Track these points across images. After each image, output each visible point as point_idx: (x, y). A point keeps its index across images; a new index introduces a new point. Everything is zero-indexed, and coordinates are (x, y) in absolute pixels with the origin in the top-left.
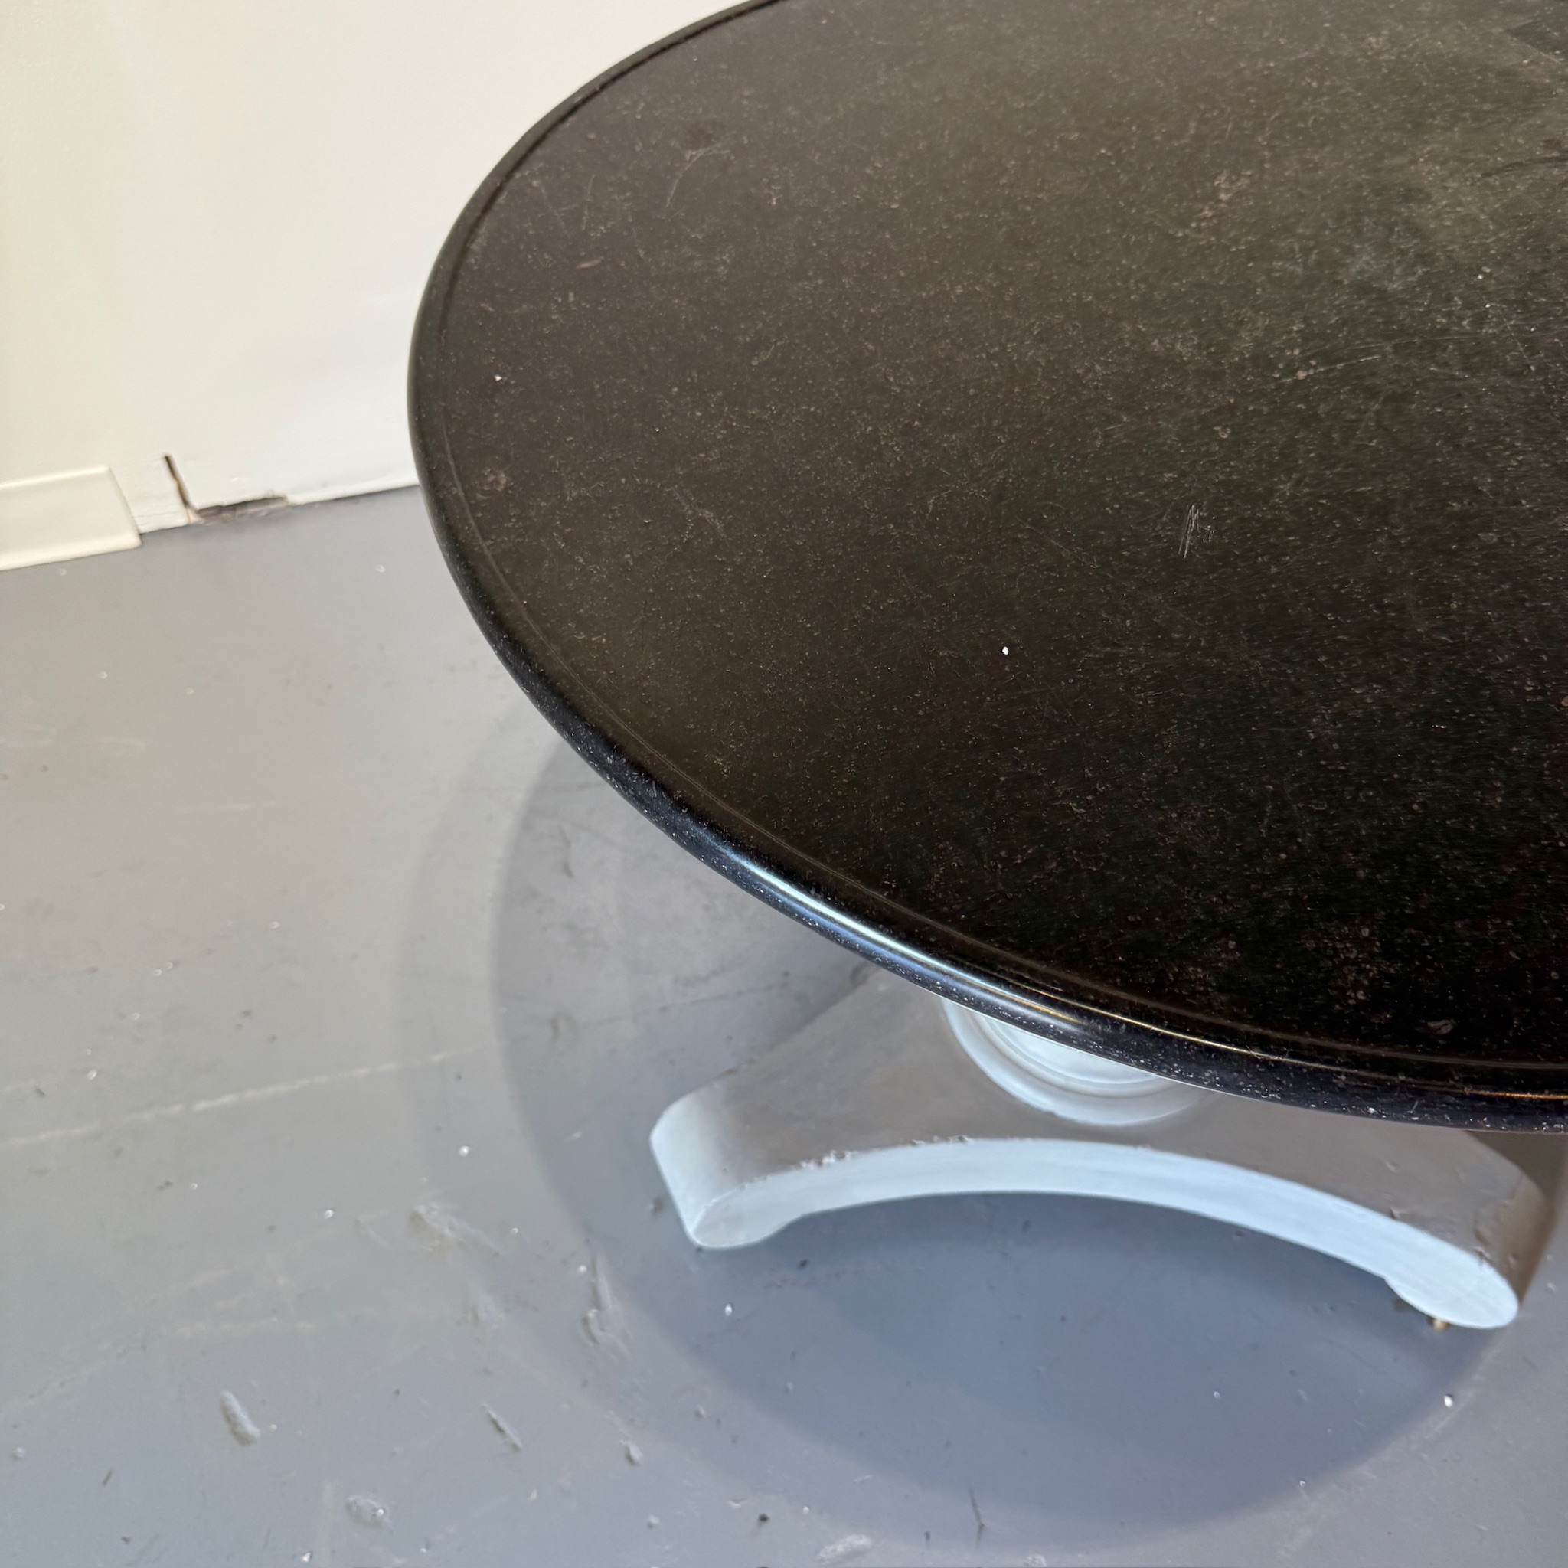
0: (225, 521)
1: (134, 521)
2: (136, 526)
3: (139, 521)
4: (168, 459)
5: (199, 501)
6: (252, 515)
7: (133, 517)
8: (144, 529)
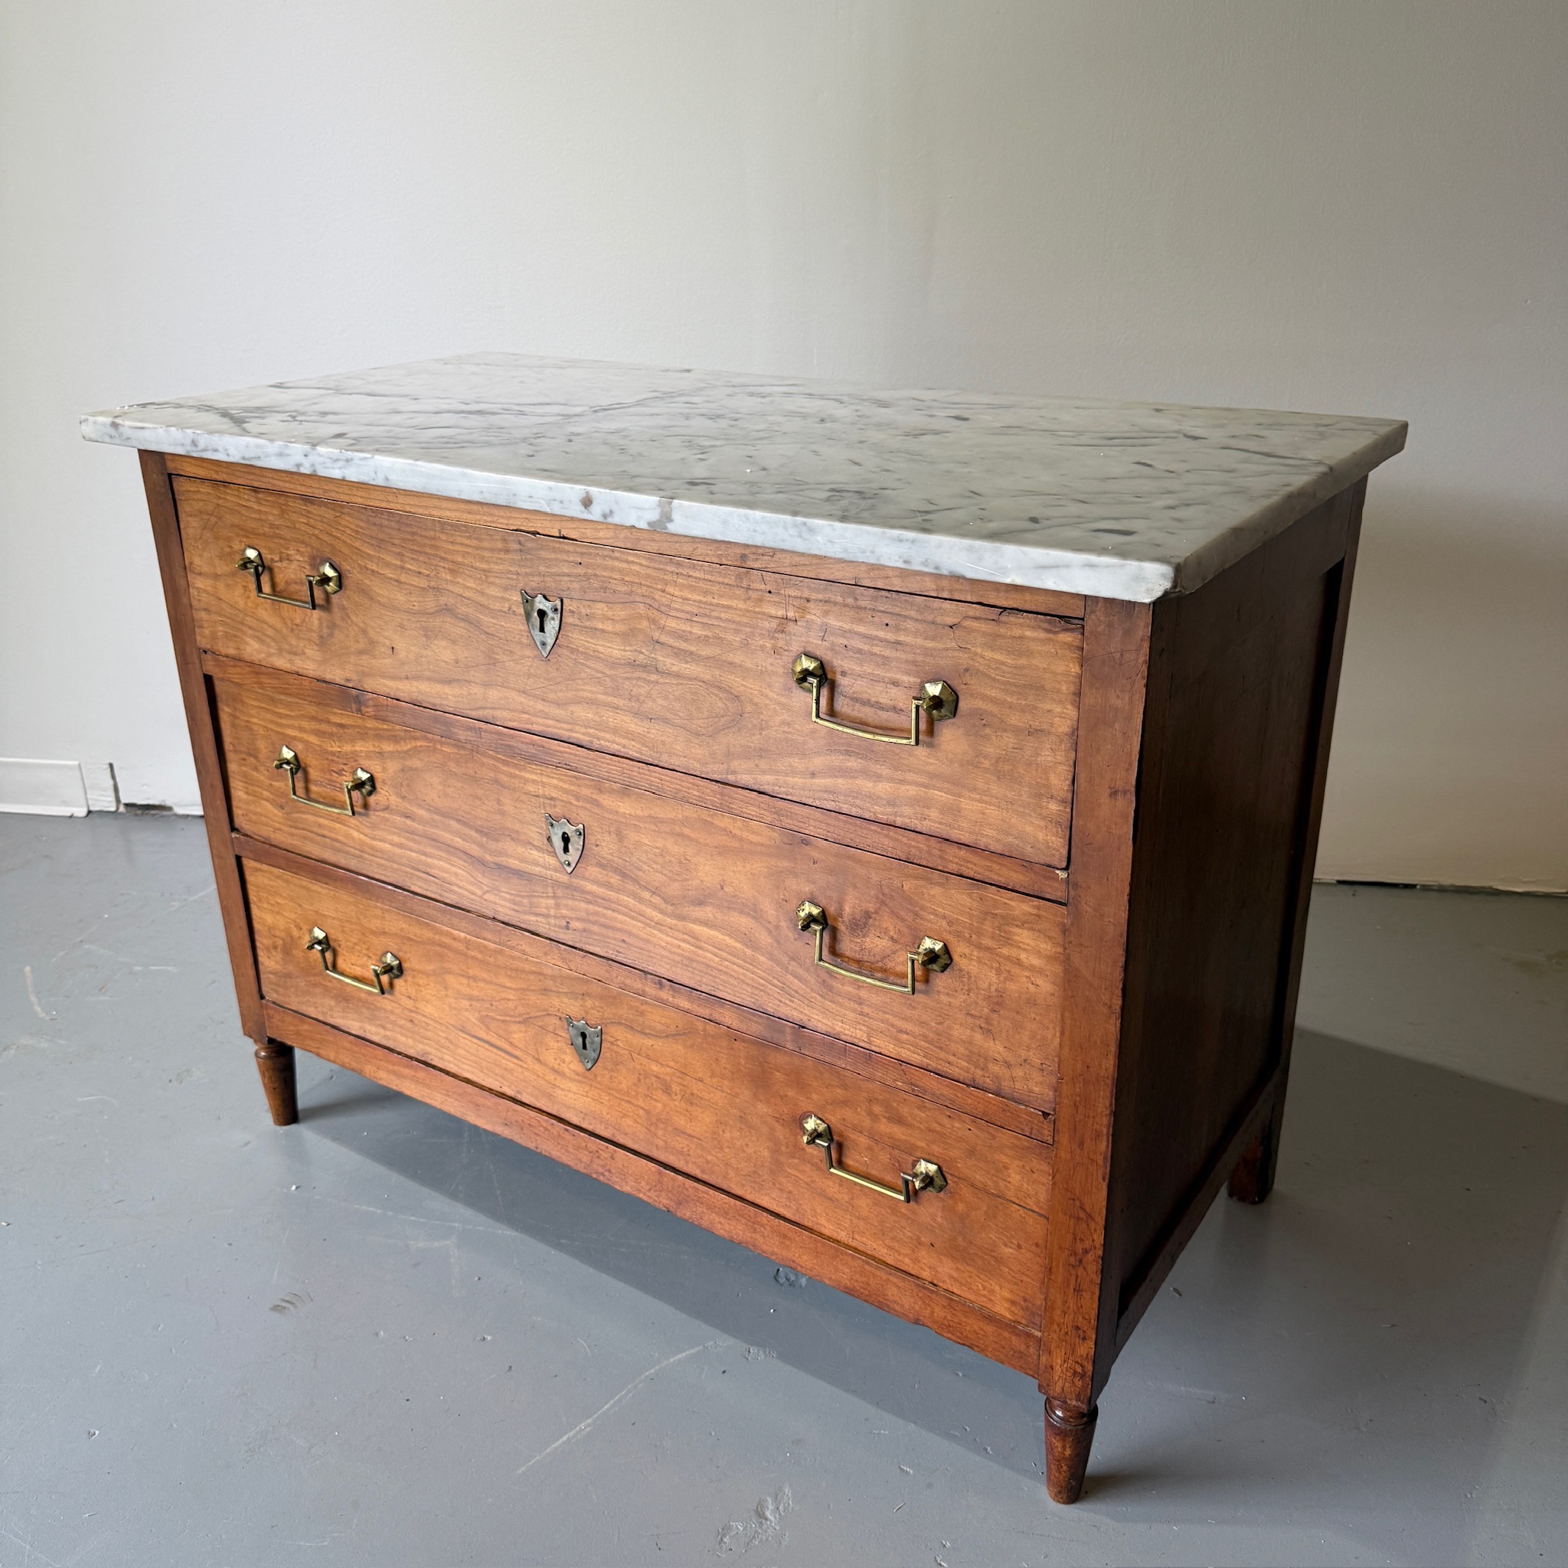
0: (137, 815)
1: (87, 802)
2: (88, 807)
3: (90, 803)
4: (111, 766)
5: (124, 800)
6: (153, 815)
7: (87, 799)
8: (92, 809)
